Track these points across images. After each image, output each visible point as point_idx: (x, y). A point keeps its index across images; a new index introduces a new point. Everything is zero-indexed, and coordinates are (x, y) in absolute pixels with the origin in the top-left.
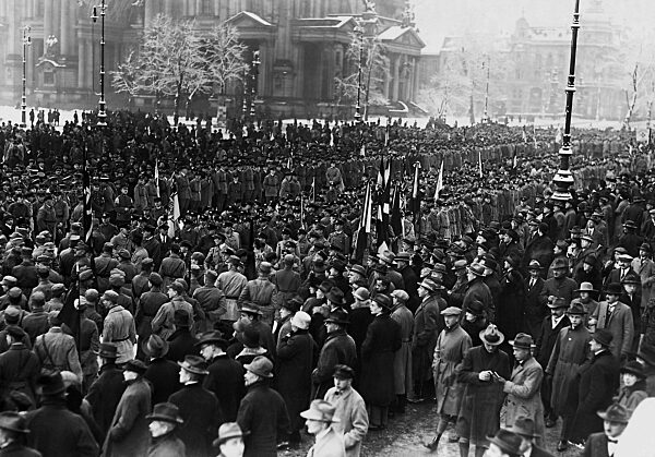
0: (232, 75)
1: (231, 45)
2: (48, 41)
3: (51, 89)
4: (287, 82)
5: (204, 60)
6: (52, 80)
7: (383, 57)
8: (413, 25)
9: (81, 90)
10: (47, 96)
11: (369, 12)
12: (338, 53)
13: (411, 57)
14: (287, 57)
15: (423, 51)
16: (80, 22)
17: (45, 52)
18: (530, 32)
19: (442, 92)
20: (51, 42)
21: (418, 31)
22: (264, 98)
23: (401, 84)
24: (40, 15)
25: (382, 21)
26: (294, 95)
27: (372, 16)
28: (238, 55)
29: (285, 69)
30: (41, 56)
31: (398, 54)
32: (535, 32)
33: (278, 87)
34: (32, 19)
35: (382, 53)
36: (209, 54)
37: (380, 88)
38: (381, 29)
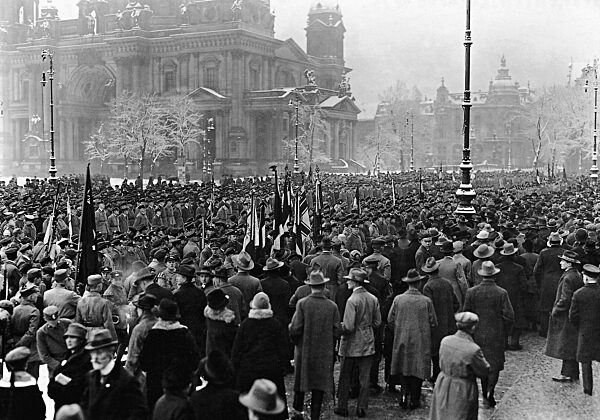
0: (190, 140)
1: (188, 114)
2: (33, 120)
3: (36, 160)
4: (241, 146)
5: (165, 127)
6: (37, 152)
7: (324, 122)
8: (350, 95)
9: (62, 160)
10: (32, 167)
11: (311, 84)
12: (285, 120)
13: (348, 121)
14: (240, 125)
15: (360, 117)
16: (60, 102)
17: (30, 129)
18: (450, 98)
19: (375, 148)
20: (35, 120)
21: (354, 99)
22: (222, 160)
23: (341, 144)
24: (25, 98)
25: (323, 92)
26: (248, 157)
27: (314, 88)
28: (195, 123)
29: (239, 134)
30: (27, 132)
31: (338, 119)
32: (454, 97)
33: (234, 150)
34: (18, 101)
35: (323, 118)
36: (169, 123)
37: (323, 148)
38: (321, 99)
